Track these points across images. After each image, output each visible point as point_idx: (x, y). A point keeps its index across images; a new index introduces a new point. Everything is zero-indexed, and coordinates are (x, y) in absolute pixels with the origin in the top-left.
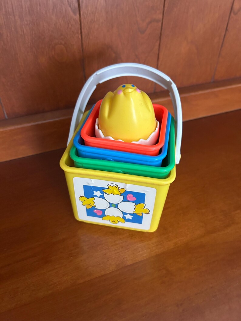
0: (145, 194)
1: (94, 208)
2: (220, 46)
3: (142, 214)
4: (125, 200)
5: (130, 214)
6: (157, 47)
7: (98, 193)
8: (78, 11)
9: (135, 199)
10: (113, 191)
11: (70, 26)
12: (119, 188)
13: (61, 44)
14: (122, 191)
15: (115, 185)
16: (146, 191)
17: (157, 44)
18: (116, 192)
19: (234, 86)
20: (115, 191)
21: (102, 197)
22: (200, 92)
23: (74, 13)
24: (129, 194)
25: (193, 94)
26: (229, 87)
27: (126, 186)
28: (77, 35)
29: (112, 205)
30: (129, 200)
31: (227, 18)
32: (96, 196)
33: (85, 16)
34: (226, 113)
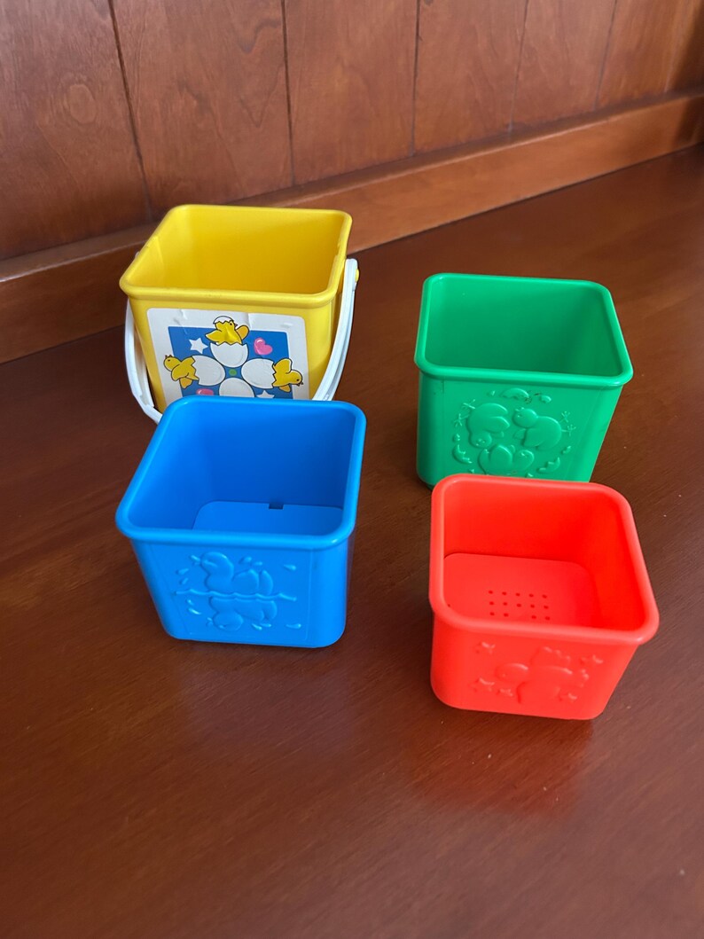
0: (284, 335)
1: (195, 382)
2: (413, 75)
3: (290, 385)
4: (252, 355)
5: (269, 391)
6: (282, 81)
7: (197, 345)
8: (108, 8)
9: (268, 350)
10: (227, 336)
11: (95, 40)
12: (236, 325)
13: (80, 82)
14: (244, 334)
15: (228, 320)
16: (288, 327)
17: (282, 74)
18: (232, 336)
19: (457, 160)
20: (229, 333)
21: (208, 353)
22: (390, 177)
23: (102, 13)
24: (257, 338)
25: (376, 181)
26: (447, 163)
27: (247, 317)
28: (112, 60)
29: (230, 372)
30: (259, 353)
31: (415, 12)
32: (197, 353)
33: (125, 17)
34: (454, 223)
